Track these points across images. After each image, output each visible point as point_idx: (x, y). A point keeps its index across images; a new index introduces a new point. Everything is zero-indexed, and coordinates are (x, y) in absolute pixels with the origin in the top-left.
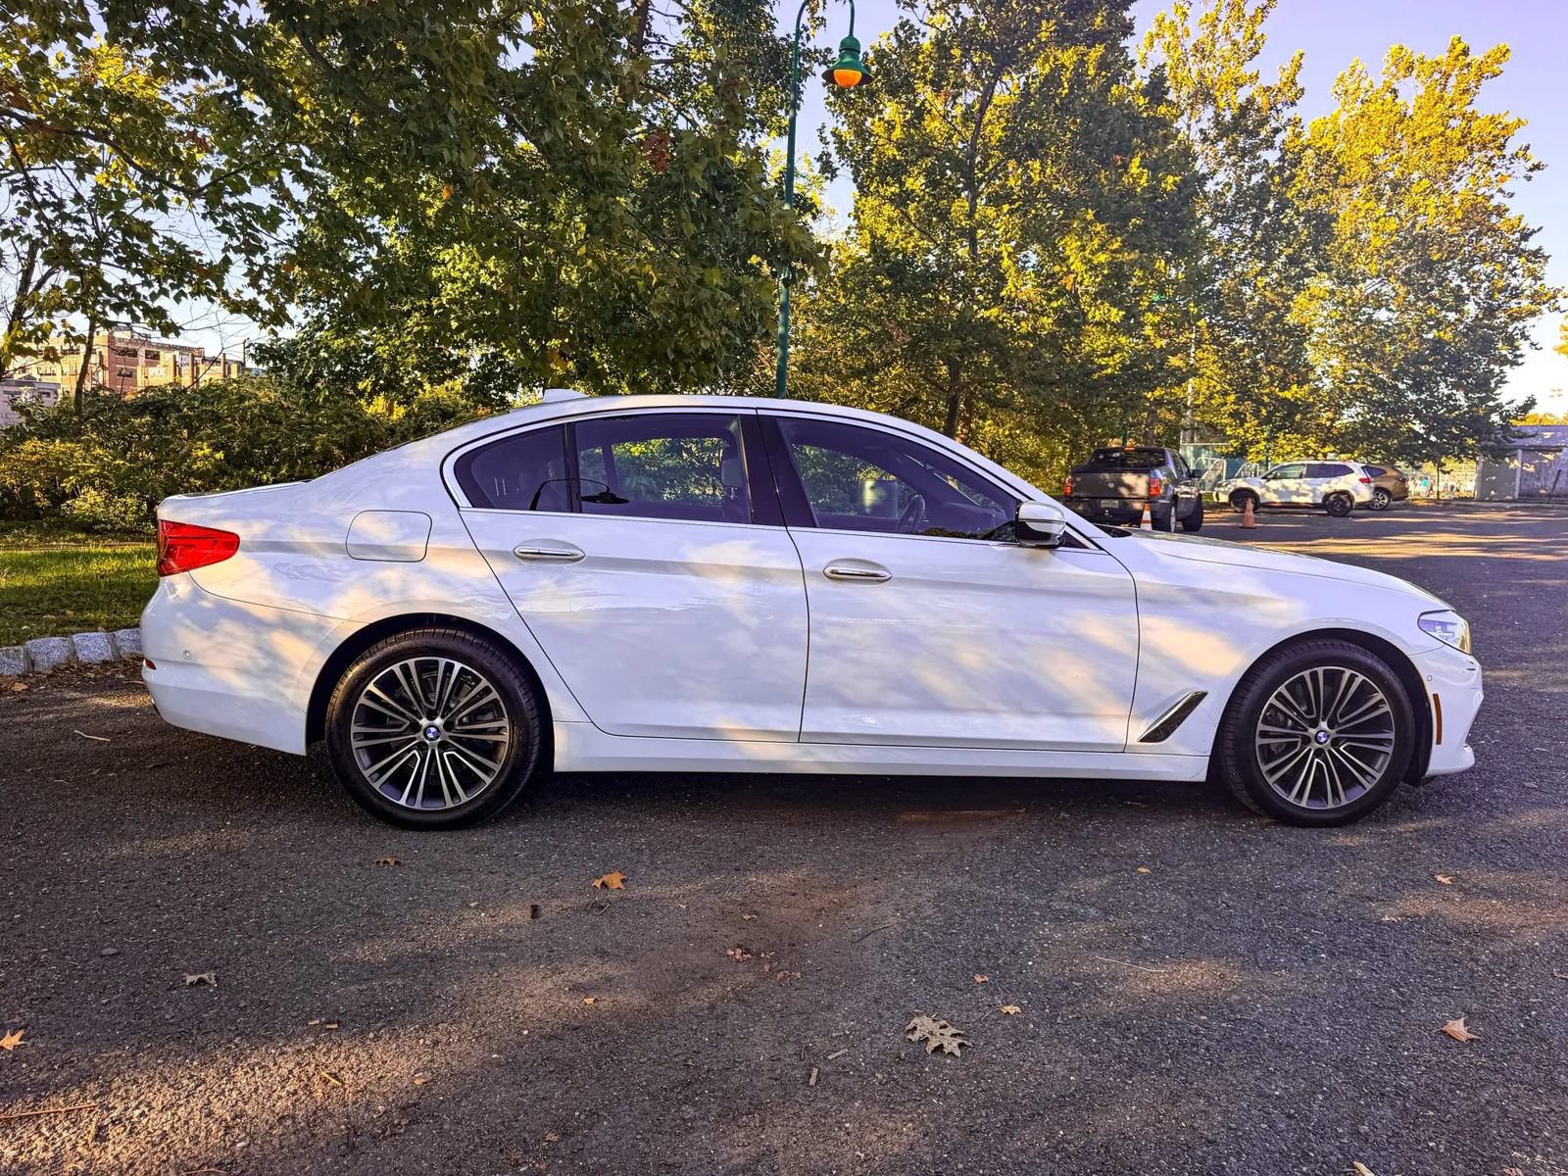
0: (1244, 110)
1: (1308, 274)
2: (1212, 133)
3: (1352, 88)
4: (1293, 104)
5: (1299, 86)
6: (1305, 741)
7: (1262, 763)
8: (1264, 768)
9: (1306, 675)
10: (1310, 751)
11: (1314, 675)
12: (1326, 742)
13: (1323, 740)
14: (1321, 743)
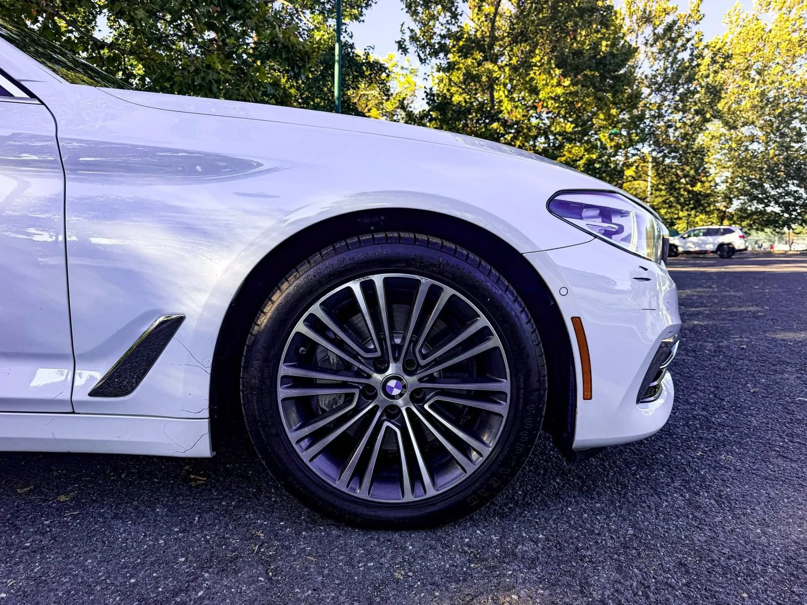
0: (669, 28)
1: (708, 121)
2: (651, 41)
3: (734, 18)
4: (697, 23)
5: (702, 13)
6: (369, 393)
7: (290, 427)
8: (293, 436)
9: (355, 286)
10: (376, 408)
11: (368, 288)
12: (401, 395)
13: (396, 392)
14: (393, 397)
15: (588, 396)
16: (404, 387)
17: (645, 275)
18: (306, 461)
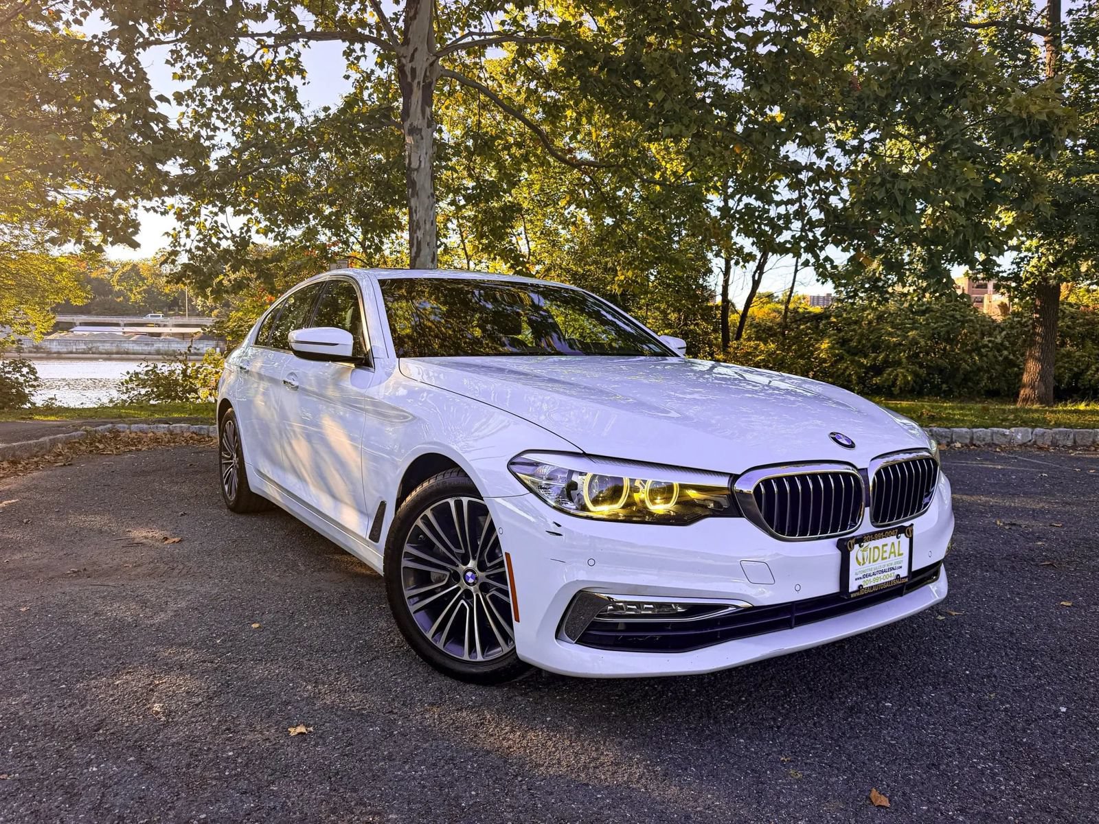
6: (456, 577)
7: (406, 587)
8: (407, 594)
9: (452, 502)
10: (458, 589)
11: (459, 505)
12: (474, 584)
13: (471, 581)
14: (469, 584)
15: (518, 620)
16: (476, 578)
17: (558, 530)
18: (412, 612)
